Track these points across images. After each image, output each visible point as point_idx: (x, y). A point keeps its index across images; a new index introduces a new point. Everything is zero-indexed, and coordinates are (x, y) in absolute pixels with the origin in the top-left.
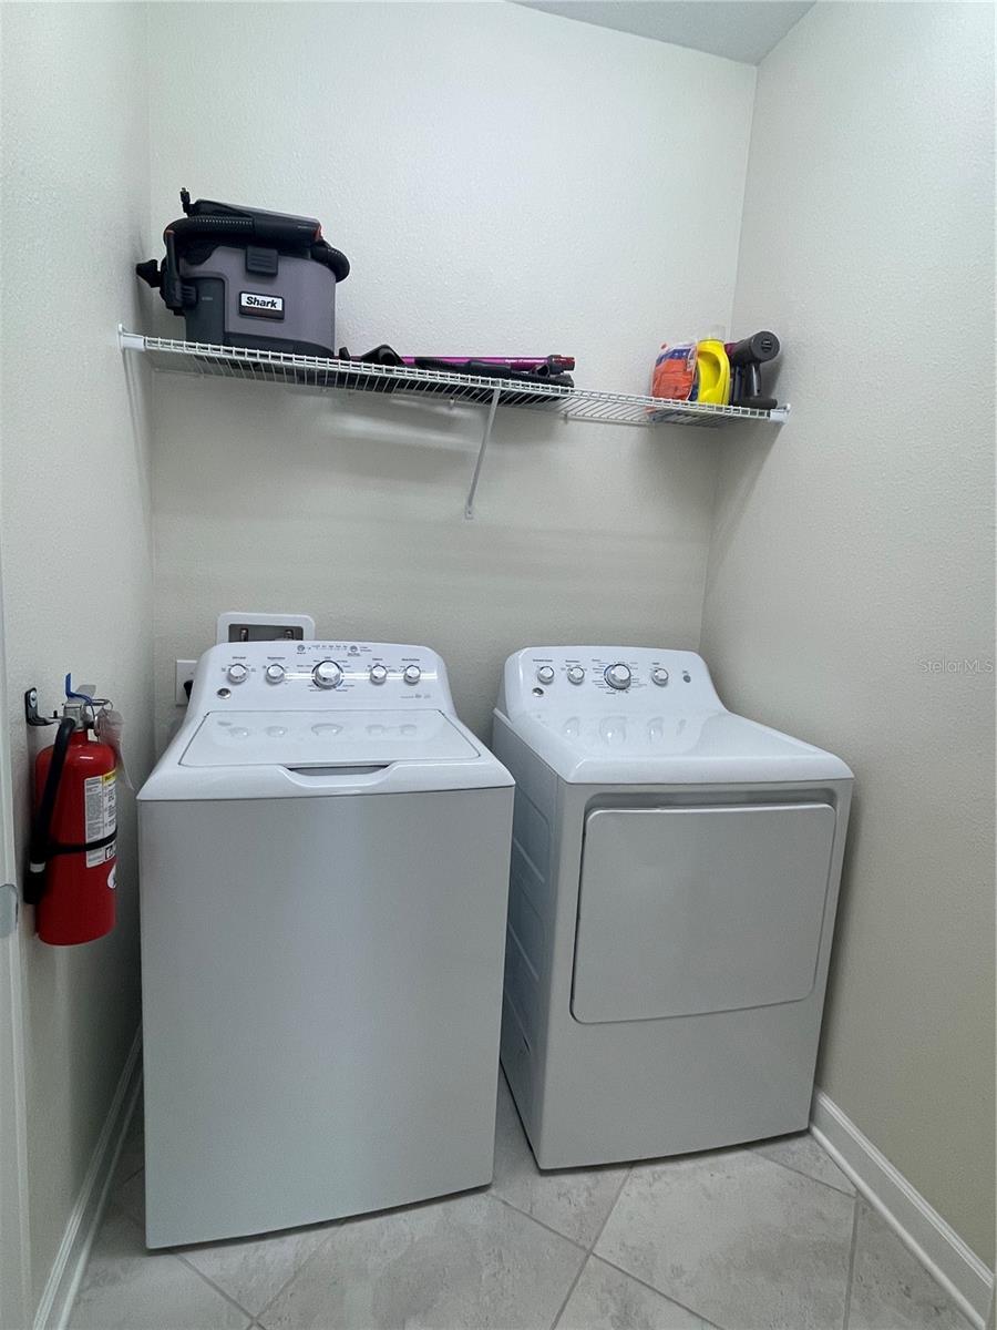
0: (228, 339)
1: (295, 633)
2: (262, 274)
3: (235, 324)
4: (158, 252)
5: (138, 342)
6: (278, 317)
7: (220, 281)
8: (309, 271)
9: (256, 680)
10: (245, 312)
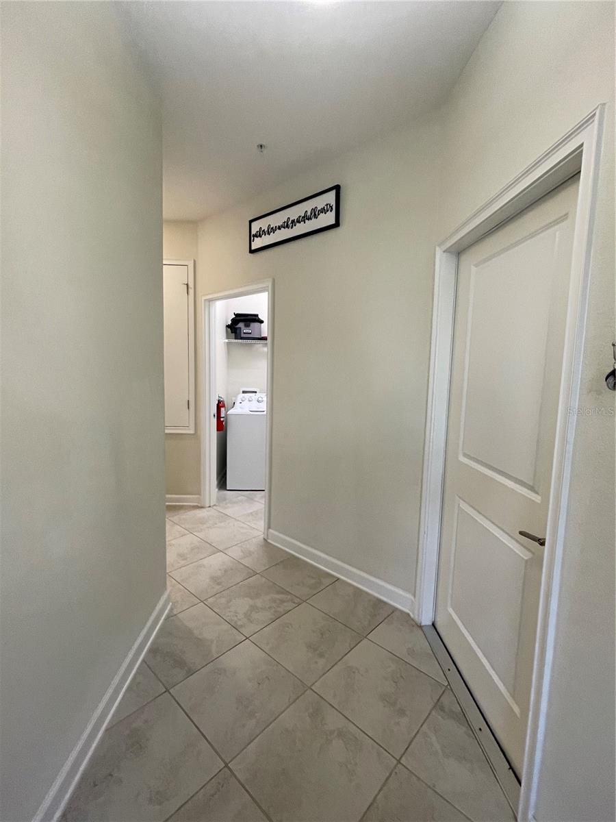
0: (242, 338)
1: (256, 392)
2: (247, 326)
3: (243, 335)
4: (230, 323)
5: (227, 341)
6: (250, 333)
7: (240, 328)
8: (257, 324)
9: (247, 401)
10: (244, 333)
